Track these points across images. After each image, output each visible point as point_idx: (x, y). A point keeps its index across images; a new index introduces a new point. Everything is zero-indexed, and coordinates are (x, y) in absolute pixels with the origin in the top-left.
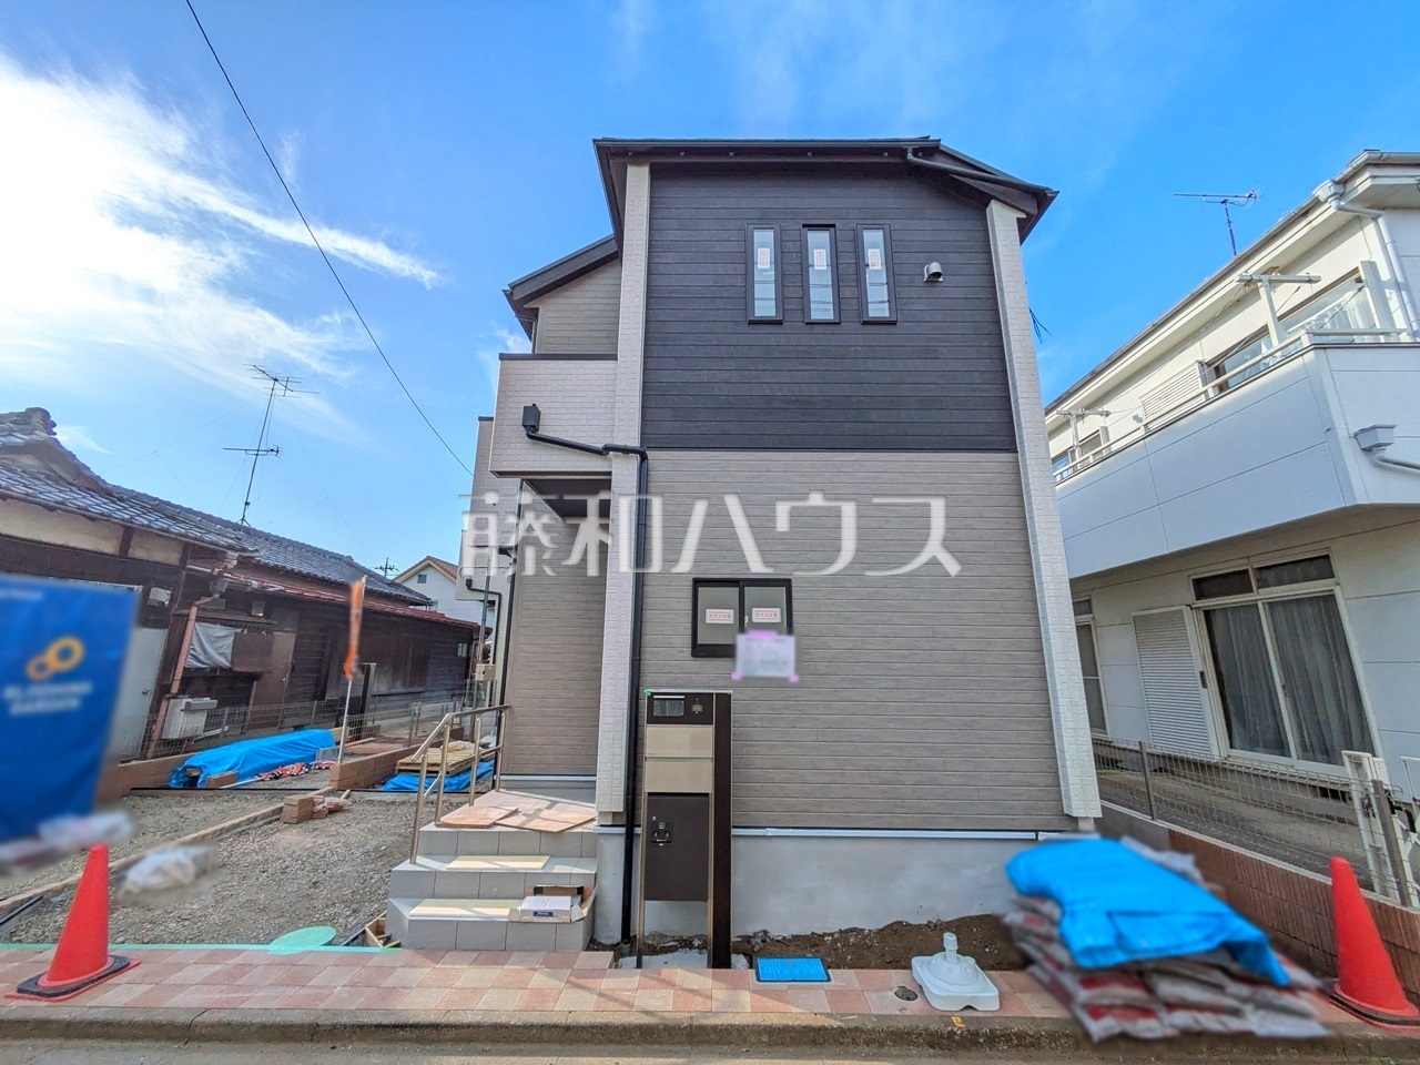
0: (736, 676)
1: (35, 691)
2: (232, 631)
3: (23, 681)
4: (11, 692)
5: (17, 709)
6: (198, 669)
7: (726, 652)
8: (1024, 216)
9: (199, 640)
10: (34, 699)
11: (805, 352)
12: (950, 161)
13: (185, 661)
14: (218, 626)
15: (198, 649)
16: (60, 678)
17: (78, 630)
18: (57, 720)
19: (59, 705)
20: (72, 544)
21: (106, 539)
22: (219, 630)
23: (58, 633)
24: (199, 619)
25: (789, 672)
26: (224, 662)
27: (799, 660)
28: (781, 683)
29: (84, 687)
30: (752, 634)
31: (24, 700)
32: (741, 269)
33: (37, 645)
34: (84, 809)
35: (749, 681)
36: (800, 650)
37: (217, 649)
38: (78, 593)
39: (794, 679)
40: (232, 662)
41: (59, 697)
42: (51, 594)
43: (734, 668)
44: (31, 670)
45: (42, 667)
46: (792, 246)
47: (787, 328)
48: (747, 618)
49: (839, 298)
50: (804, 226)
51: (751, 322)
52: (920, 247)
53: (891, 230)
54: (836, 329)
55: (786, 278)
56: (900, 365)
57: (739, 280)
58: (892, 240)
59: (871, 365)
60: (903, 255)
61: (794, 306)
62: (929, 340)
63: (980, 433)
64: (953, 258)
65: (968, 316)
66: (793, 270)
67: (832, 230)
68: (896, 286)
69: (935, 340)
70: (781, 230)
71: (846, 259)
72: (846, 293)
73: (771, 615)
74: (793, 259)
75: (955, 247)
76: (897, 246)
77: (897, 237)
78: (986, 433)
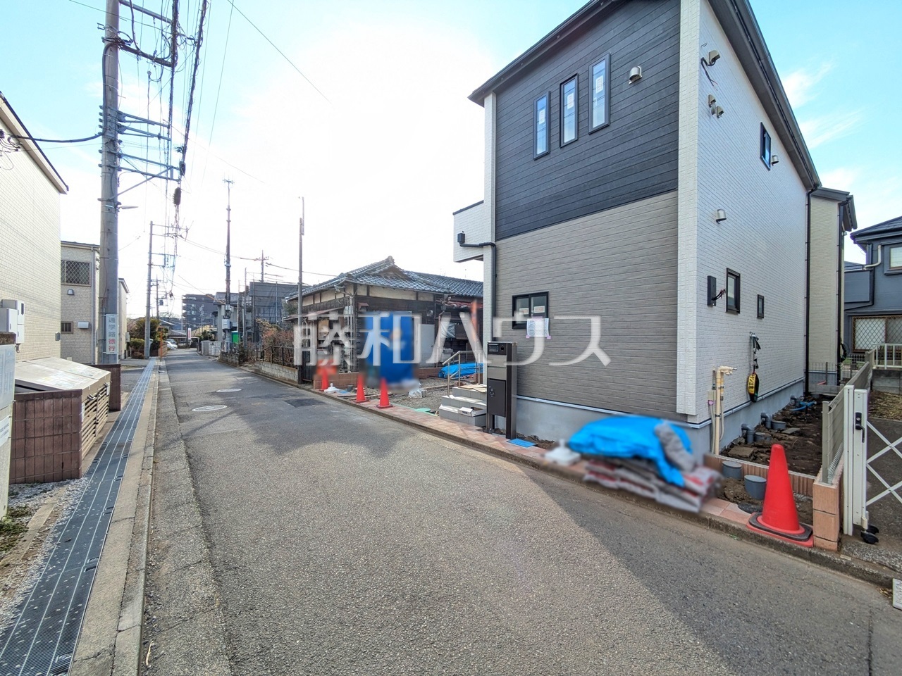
0: (528, 336)
7: (523, 327)
11: (559, 166)
21: (412, 295)
26: (453, 336)
27: (550, 329)
30: (534, 318)
32: (531, 130)
36: (550, 324)
43: (525, 334)
46: (555, 101)
47: (552, 155)
48: (532, 311)
49: (578, 123)
50: (561, 84)
51: (536, 159)
52: (629, 58)
53: (610, 56)
54: (575, 145)
55: (552, 124)
56: (609, 154)
57: (531, 136)
58: (610, 64)
59: (593, 160)
60: (617, 72)
61: (555, 139)
62: (629, 128)
63: (656, 182)
64: (651, 53)
65: (657, 97)
66: (555, 117)
67: (576, 77)
68: (610, 98)
69: (632, 126)
70: (550, 93)
71: (583, 94)
72: (582, 118)
73: (541, 309)
74: (555, 109)
75: (654, 42)
76: (614, 66)
77: (615, 59)
78: (660, 181)
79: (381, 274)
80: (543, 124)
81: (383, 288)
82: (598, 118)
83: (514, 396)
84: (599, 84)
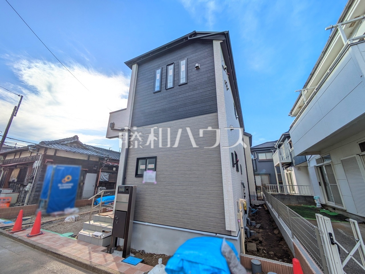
0: (144, 182)
1: (64, 185)
2: (108, 174)
3: (61, 183)
4: (59, 185)
5: (61, 188)
6: (102, 181)
7: (141, 176)
8: (222, 41)
9: (102, 176)
10: (63, 186)
11: (165, 97)
12: (201, 35)
13: (100, 180)
14: (106, 173)
15: (102, 178)
16: (68, 183)
17: (70, 174)
18: (67, 190)
19: (68, 187)
20: (80, 159)
21: (85, 157)
22: (106, 174)
23: (67, 175)
24: (101, 172)
25: (154, 181)
26: (107, 180)
27: (156, 178)
28: (152, 184)
29: (72, 184)
30: (148, 171)
31: (62, 186)
32: (153, 81)
33: (63, 177)
34: (72, 207)
35: (146, 184)
36: (156, 175)
37: (105, 177)
38: (70, 167)
39: (156, 183)
40: (109, 180)
41: (67, 186)
42: (66, 168)
43: (142, 180)
44: (63, 181)
45: (64, 181)
46: (164, 71)
47: (162, 92)
48: (147, 167)
49: (174, 81)
50: (167, 65)
51: (154, 93)
52: (195, 61)
53: (187, 59)
54: (173, 89)
55: (162, 80)
56: (187, 94)
57: (153, 83)
58: (187, 61)
59: (180, 96)
60: (190, 64)
61: (164, 86)
62: (195, 85)
63: (208, 108)
64: (203, 61)
65: (206, 76)
66: (164, 77)
67: (174, 64)
68: (187, 73)
69: (197, 85)
70: (162, 68)
71: (176, 70)
72: (176, 79)
73: (152, 166)
74: (164, 74)
75: (204, 57)
76: (189, 62)
77: (189, 60)
78: (209, 108)
79: (68, 144)
80: (158, 79)
81: (67, 151)
82: (183, 80)
83: (131, 221)
84: (183, 68)
